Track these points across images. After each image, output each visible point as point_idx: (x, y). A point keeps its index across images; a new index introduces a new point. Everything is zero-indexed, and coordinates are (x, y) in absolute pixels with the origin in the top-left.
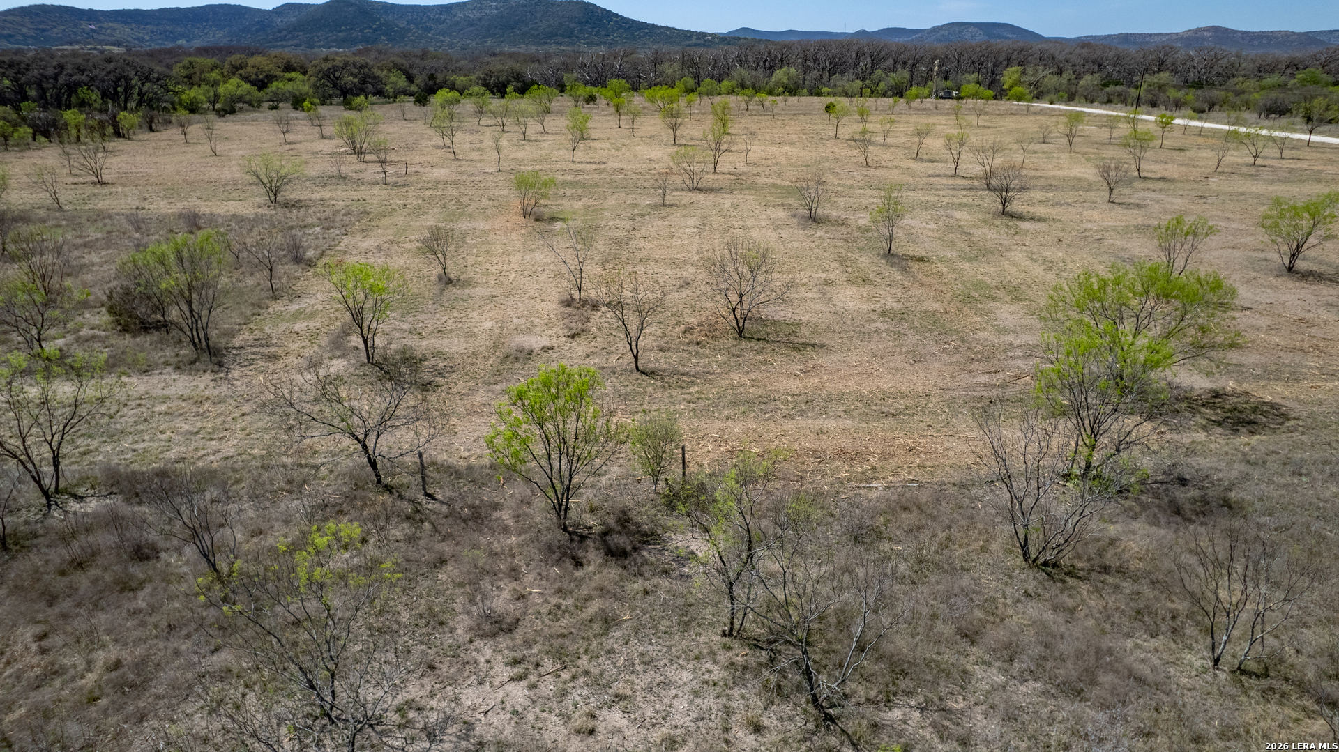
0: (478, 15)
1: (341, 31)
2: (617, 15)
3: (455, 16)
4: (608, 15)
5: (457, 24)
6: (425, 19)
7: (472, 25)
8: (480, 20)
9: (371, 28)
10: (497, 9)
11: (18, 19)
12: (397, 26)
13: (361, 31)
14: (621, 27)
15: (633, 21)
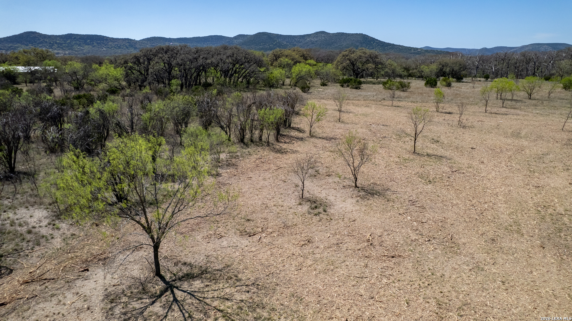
0: (316, 39)
1: (261, 45)
2: (377, 40)
3: (306, 40)
4: (373, 40)
5: (307, 43)
6: (293, 41)
7: (313, 43)
8: (316, 41)
9: (273, 44)
10: (324, 37)
11: (146, 42)
12: (283, 43)
13: (269, 45)
14: (379, 45)
15: (384, 42)
